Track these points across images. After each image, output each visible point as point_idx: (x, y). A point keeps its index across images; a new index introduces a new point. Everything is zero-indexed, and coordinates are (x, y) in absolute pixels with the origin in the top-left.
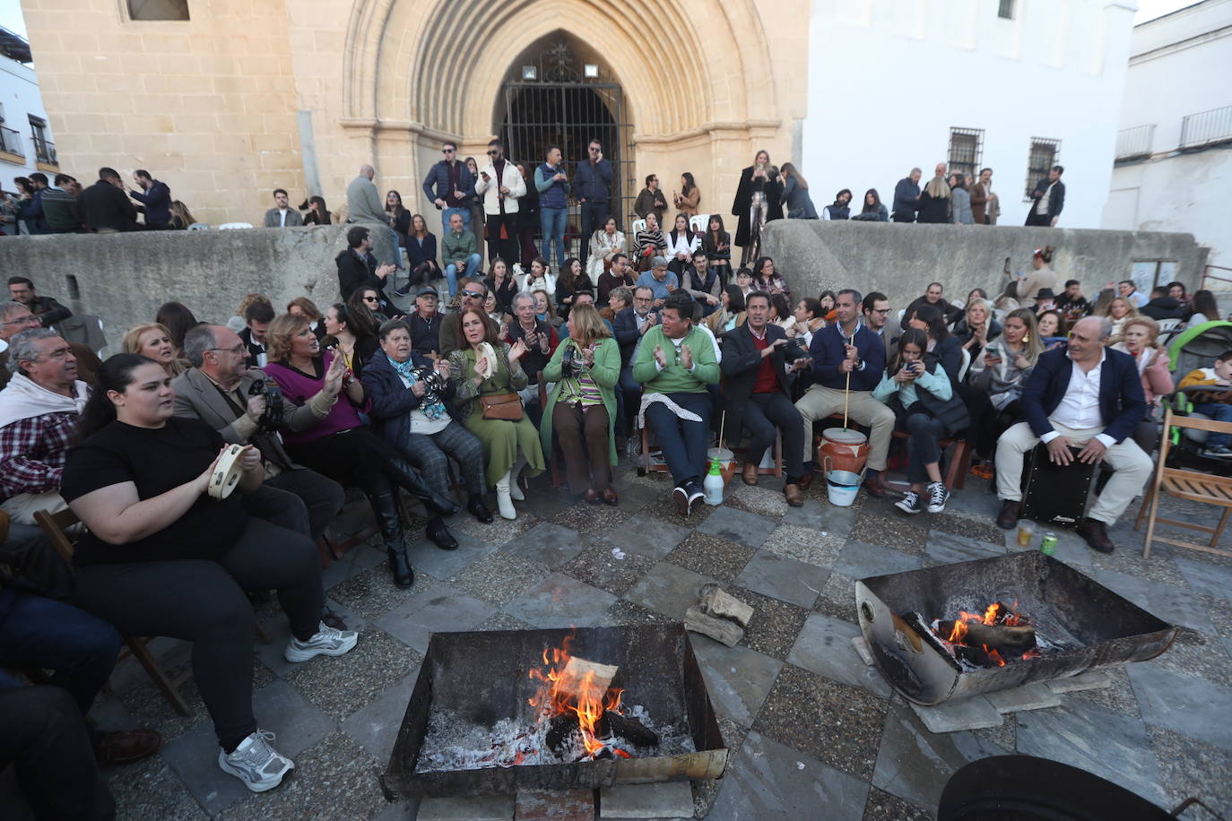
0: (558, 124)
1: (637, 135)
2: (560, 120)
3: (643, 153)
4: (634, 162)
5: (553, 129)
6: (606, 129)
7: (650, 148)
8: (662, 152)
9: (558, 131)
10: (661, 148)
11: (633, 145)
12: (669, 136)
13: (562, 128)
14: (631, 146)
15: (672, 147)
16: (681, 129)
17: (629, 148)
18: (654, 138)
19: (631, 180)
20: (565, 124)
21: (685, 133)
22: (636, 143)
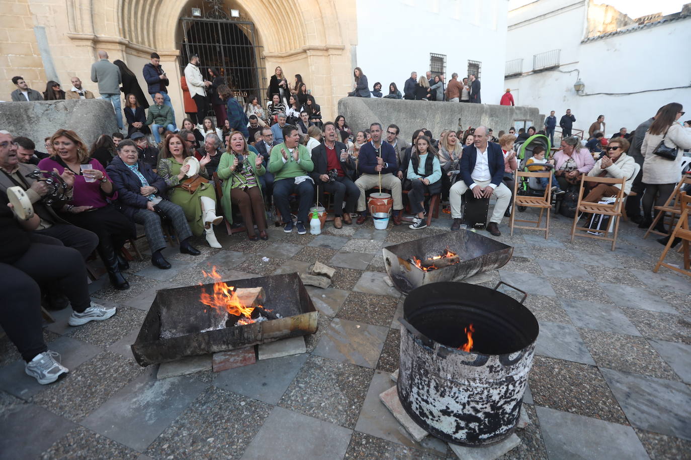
0: (217, 44)
1: (266, 52)
2: (219, 42)
3: (270, 63)
4: (265, 67)
5: (215, 47)
6: (247, 48)
7: (274, 60)
9: (218, 49)
10: (280, 60)
11: (264, 58)
12: (284, 53)
13: (220, 47)
15: (286, 60)
16: (291, 50)
17: (262, 60)
18: (276, 54)
19: (264, 79)
20: (221, 44)
21: (293, 52)
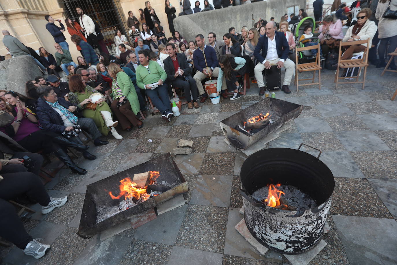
3: (124, 3)
4: (122, 8)
17: (118, 2)
19: (123, 15)
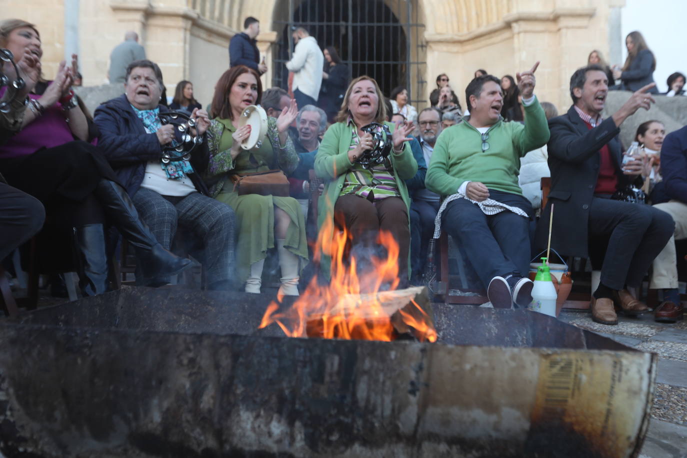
0: (342, 23)
1: (429, 34)
2: (346, 19)
3: (436, 53)
4: (425, 63)
5: (337, 28)
6: (395, 28)
7: (444, 48)
8: (457, 53)
9: (343, 31)
10: (455, 48)
11: (424, 45)
12: (464, 34)
13: (347, 28)
14: (422, 46)
15: (468, 47)
16: (479, 26)
17: (420, 49)
18: (449, 36)
19: (422, 82)
20: (350, 23)
21: (483, 29)
22: (427, 42)
